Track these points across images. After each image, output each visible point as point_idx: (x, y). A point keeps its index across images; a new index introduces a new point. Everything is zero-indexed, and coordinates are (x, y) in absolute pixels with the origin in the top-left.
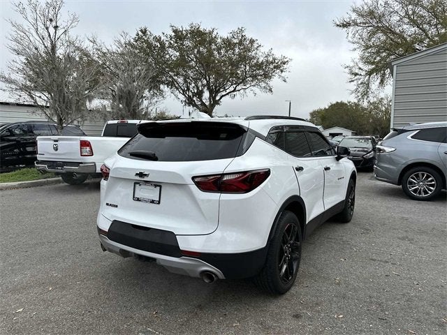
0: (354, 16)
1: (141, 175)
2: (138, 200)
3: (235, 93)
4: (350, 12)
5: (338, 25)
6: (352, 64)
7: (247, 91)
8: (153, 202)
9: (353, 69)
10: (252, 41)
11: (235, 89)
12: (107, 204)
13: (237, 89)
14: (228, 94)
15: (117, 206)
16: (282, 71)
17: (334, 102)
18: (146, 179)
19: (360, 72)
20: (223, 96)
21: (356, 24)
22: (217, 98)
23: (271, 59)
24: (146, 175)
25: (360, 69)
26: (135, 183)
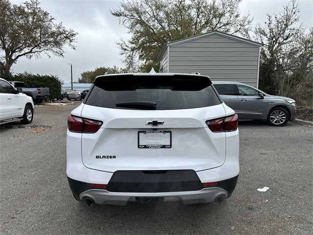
0: (123, 10)
1: (155, 123)
2: (145, 147)
3: (31, 54)
4: (120, 6)
5: (113, 14)
6: (121, 42)
7: (41, 53)
8: (164, 147)
9: (123, 46)
10: (46, 14)
11: (31, 51)
12: (97, 157)
13: (33, 50)
14: (24, 54)
15: (115, 157)
16: (71, 41)
17: (99, 68)
18: (159, 126)
19: (127, 48)
20: (19, 56)
21: (126, 16)
22: (13, 58)
23: (61, 30)
24: (160, 123)
25: (126, 46)
26: (139, 132)
